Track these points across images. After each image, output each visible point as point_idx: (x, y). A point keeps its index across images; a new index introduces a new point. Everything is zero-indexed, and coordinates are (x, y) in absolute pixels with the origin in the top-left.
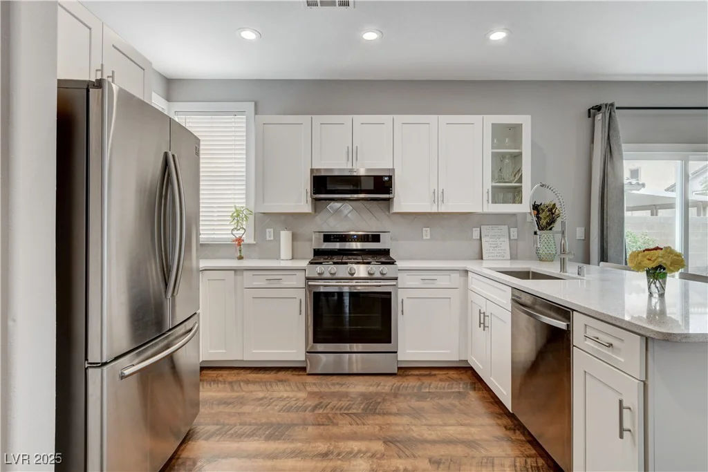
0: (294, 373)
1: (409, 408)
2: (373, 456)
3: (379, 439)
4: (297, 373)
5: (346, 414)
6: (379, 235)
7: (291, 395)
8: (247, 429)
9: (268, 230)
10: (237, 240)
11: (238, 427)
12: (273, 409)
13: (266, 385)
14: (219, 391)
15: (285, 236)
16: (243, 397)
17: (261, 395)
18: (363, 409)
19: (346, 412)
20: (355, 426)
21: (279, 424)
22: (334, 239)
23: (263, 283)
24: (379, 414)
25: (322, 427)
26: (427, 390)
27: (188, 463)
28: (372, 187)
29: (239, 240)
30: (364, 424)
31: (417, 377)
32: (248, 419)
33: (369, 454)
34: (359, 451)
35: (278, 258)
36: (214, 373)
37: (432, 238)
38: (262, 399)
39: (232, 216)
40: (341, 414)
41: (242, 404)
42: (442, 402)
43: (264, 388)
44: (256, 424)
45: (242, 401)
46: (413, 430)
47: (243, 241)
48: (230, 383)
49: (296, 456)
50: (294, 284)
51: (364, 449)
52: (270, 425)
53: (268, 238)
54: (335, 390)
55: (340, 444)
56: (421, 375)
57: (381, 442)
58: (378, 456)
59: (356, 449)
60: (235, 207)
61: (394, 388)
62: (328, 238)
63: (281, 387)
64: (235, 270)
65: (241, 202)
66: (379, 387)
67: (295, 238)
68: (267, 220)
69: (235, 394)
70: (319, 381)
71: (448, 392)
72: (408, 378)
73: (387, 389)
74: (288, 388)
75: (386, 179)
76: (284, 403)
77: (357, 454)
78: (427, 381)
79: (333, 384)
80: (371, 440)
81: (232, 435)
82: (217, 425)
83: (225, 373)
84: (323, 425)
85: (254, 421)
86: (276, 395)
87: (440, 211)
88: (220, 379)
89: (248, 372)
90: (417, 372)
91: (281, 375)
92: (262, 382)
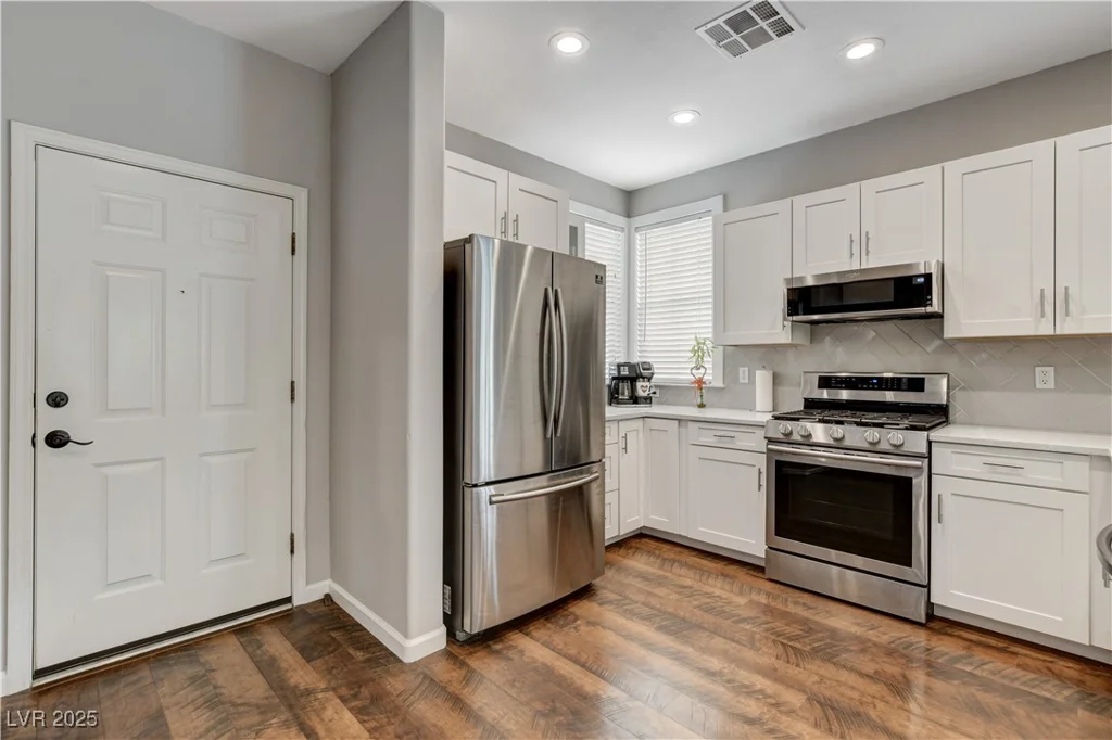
0: (751, 572)
1: (901, 679)
2: (777, 705)
3: (804, 692)
4: (755, 574)
5: (782, 644)
6: (923, 379)
7: (724, 594)
8: (646, 611)
9: (741, 369)
10: (695, 382)
11: (638, 605)
12: (690, 602)
13: (702, 575)
14: (647, 564)
15: (762, 379)
16: (666, 578)
17: (688, 582)
18: (813, 649)
19: (785, 641)
20: (781, 661)
21: (684, 619)
22: (836, 383)
23: (711, 440)
24: (834, 664)
25: (734, 644)
26: (969, 669)
27: (571, 618)
28: (891, 298)
29: (700, 382)
30: (798, 666)
31: (967, 643)
32: (653, 602)
33: (773, 701)
34: (761, 691)
35: (752, 409)
36: (653, 544)
37: (1059, 387)
38: (686, 587)
39: (691, 351)
40: (774, 641)
41: (660, 585)
42: (982, 696)
43: (698, 577)
44: (659, 611)
45: (660, 581)
46: (875, 707)
47: (704, 383)
48: (664, 559)
49: (676, 659)
50: (752, 445)
51: (769, 691)
52: (673, 616)
53: (741, 381)
54: (792, 611)
55: (742, 672)
56: (979, 644)
57: (805, 697)
58: (782, 708)
59: (759, 687)
60: (696, 338)
61: (898, 642)
62: (825, 382)
63: (719, 583)
64: (679, 420)
65: (706, 332)
66: (871, 632)
67: (776, 380)
68: (740, 354)
69: (661, 573)
70: (776, 592)
71: (1019, 689)
72: (946, 638)
73: (884, 639)
74: (727, 587)
75: (921, 280)
76: (708, 600)
77: (755, 692)
78: (980, 655)
79: (796, 603)
80: (792, 687)
81: (627, 610)
82: (620, 595)
83: (666, 547)
84: (738, 642)
85: (658, 606)
86: (707, 589)
87: (1058, 332)
88: (657, 552)
89: (694, 553)
90: (975, 637)
91: (732, 569)
92: (700, 569)
